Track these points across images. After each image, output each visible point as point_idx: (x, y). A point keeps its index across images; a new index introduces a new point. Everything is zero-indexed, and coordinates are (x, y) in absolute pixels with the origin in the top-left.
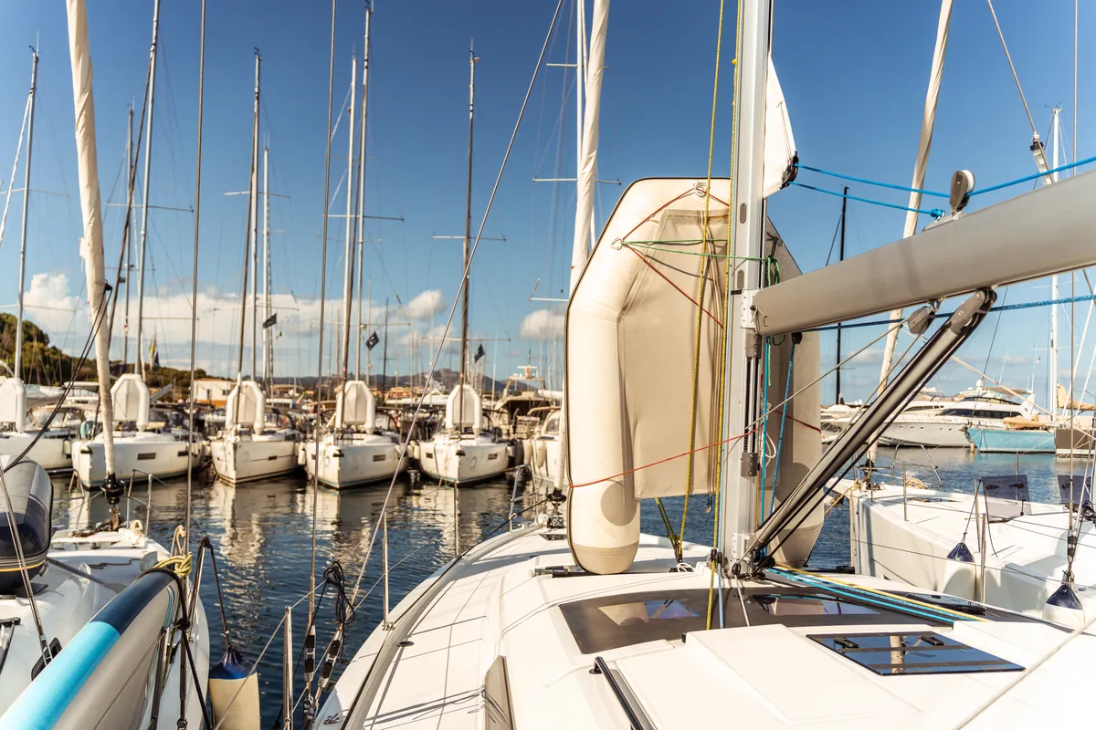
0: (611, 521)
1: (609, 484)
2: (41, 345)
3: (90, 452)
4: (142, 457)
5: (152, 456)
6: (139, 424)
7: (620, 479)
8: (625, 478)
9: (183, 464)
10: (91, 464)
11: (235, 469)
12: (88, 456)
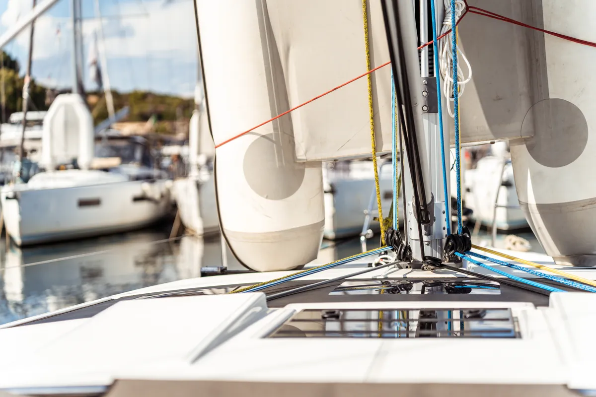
0: (260, 192)
1: (249, 139)
2: (11, 73)
3: (15, 197)
4: (83, 203)
5: (95, 203)
6: (82, 162)
7: (268, 129)
8: (275, 129)
9: (142, 213)
10: (21, 213)
11: (201, 215)
12: (14, 203)
